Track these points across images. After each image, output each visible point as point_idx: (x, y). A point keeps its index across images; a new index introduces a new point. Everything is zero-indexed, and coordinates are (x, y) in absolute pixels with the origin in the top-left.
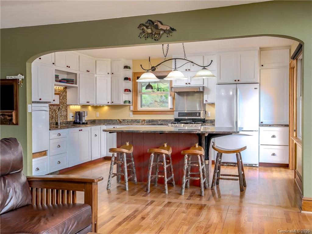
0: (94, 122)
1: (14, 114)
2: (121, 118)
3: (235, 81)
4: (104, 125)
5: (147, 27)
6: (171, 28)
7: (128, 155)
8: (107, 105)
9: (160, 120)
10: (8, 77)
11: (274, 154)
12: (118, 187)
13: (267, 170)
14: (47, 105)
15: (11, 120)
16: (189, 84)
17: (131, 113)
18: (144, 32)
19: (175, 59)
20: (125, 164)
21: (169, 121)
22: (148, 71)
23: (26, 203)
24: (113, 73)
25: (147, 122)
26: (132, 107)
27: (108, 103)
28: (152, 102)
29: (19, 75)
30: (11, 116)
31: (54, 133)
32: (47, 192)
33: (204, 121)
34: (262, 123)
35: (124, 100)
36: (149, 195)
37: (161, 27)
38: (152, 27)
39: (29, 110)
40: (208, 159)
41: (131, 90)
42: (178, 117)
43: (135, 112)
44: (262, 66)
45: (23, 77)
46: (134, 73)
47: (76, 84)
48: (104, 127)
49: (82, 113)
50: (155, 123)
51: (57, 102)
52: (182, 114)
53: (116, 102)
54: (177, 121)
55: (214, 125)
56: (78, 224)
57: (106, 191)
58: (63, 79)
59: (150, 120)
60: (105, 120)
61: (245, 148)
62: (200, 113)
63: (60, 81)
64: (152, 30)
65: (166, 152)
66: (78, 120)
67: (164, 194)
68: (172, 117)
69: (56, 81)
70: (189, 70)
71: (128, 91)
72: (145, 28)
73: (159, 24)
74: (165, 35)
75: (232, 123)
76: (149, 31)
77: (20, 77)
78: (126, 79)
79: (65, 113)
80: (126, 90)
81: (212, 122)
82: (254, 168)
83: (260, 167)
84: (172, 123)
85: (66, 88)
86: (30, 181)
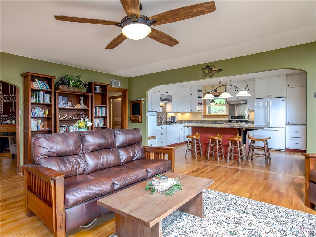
0: (181, 122)
1: (140, 117)
2: (196, 119)
3: (268, 96)
5: (206, 70)
6: (220, 69)
7: (197, 140)
8: (189, 113)
9: (219, 121)
10: (138, 100)
11: (297, 144)
12: (192, 157)
13: (291, 154)
14: (156, 113)
15: (139, 120)
17: (202, 117)
18: (204, 72)
19: (225, 86)
20: (195, 144)
22: (209, 93)
23: (143, 157)
24: (191, 95)
25: (211, 122)
26: (203, 113)
27: (189, 111)
28: (219, 110)
29: (142, 98)
30: (139, 118)
31: (160, 127)
32: (152, 154)
33: (247, 122)
34: (288, 123)
35: (198, 109)
36: (208, 162)
37: (214, 69)
38: (209, 70)
39: (147, 116)
40: (245, 144)
41: (202, 104)
42: (231, 119)
43: (205, 116)
44: (288, 86)
45: (144, 99)
47: (171, 101)
48: (186, 125)
49: (175, 117)
50: (217, 122)
51: (161, 111)
52: (233, 117)
53: (194, 111)
54: (230, 121)
55: (254, 124)
56: (164, 168)
57: (185, 158)
58: (164, 99)
59: (213, 121)
60: (187, 121)
61: (270, 138)
62: (245, 117)
63: (163, 100)
64: (209, 71)
65: (218, 138)
66: (172, 121)
67: (217, 162)
68: (227, 119)
69: (160, 100)
70: (237, 91)
72: (205, 70)
73: (213, 67)
74: (216, 73)
75: (266, 123)
76: (207, 72)
77: (143, 99)
78: (199, 97)
79: (165, 117)
80: (199, 104)
81: (253, 122)
82: (282, 152)
83: (286, 152)
84: (226, 123)
85: (166, 103)
86: (145, 148)
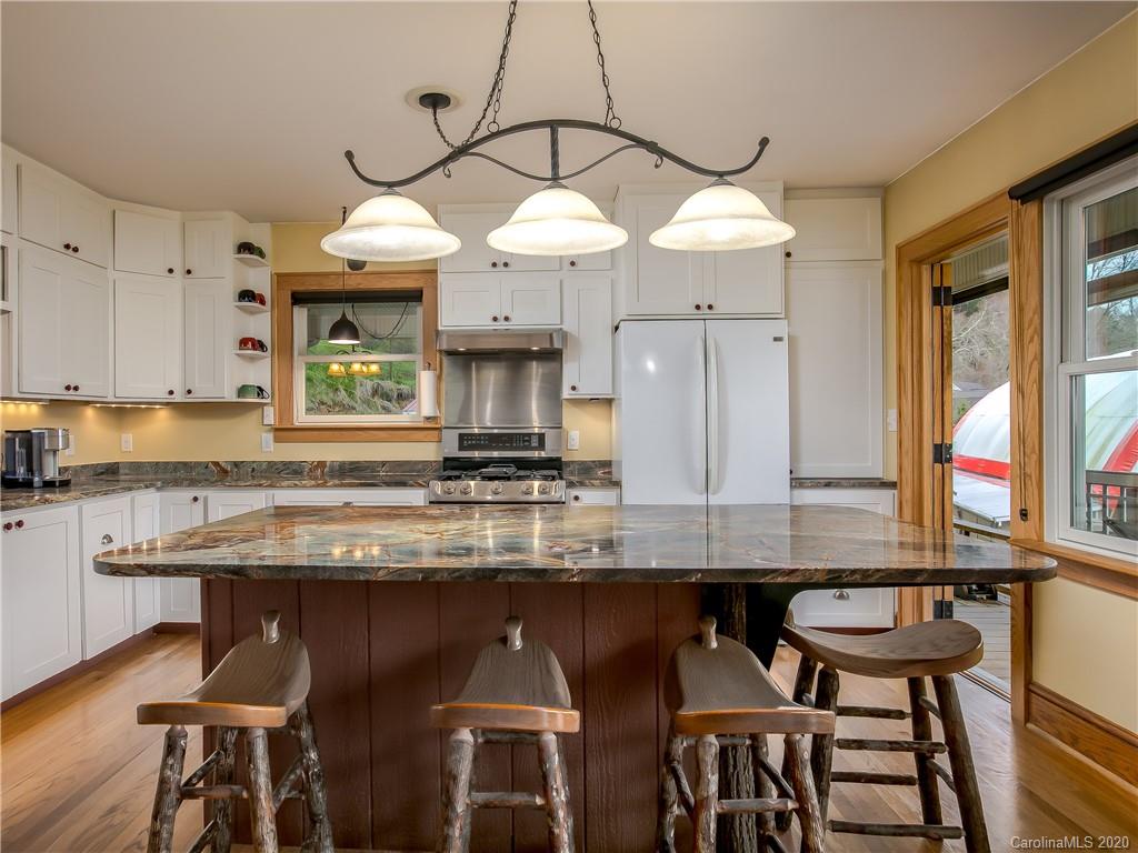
2: (225, 456)
3: (698, 307)
4: (152, 490)
8: (168, 404)
11: (841, 595)
16: (506, 319)
17: (270, 436)
19: (553, 125)
21: (420, 466)
22: (390, 189)
24: (189, 272)
25: (332, 470)
26: (269, 411)
27: (171, 393)
33: (558, 466)
34: (791, 472)
35: (238, 383)
41: (268, 343)
42: (460, 449)
43: (284, 432)
44: (789, 254)
46: (279, 275)
47: (3, 297)
49: (41, 436)
50: (367, 475)
52: (471, 440)
53: (203, 393)
54: (456, 467)
59: (344, 463)
60: (157, 463)
66: (21, 471)
68: (431, 452)
70: (506, 265)
71: (253, 345)
78: (246, 295)
80: (244, 342)
81: (589, 471)
